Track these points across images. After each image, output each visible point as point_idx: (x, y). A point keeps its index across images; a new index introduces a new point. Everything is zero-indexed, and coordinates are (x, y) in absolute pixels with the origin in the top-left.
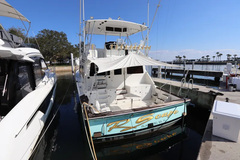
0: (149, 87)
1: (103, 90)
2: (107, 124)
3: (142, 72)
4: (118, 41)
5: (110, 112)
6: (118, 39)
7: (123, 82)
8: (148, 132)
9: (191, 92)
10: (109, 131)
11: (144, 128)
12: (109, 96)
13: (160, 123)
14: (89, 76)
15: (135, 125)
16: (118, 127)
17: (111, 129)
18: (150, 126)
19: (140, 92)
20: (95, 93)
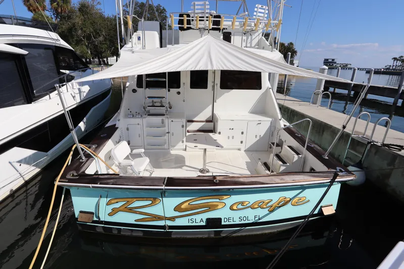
0: (266, 122)
1: (158, 120)
2: (109, 199)
3: (258, 86)
4: (196, 7)
5: (113, 176)
6: (196, 3)
7: (209, 106)
8: (206, 236)
9: (376, 153)
10: (110, 215)
11: (194, 224)
12: (168, 133)
13: (243, 222)
14: (136, 88)
15: (171, 213)
16: (131, 210)
17: (114, 212)
18: (214, 223)
19: (242, 133)
20: (138, 124)
